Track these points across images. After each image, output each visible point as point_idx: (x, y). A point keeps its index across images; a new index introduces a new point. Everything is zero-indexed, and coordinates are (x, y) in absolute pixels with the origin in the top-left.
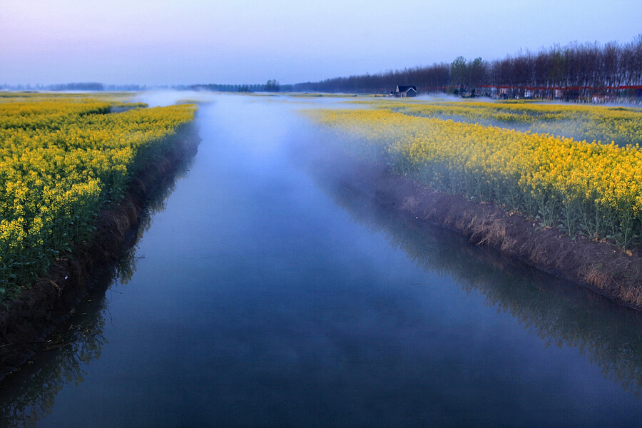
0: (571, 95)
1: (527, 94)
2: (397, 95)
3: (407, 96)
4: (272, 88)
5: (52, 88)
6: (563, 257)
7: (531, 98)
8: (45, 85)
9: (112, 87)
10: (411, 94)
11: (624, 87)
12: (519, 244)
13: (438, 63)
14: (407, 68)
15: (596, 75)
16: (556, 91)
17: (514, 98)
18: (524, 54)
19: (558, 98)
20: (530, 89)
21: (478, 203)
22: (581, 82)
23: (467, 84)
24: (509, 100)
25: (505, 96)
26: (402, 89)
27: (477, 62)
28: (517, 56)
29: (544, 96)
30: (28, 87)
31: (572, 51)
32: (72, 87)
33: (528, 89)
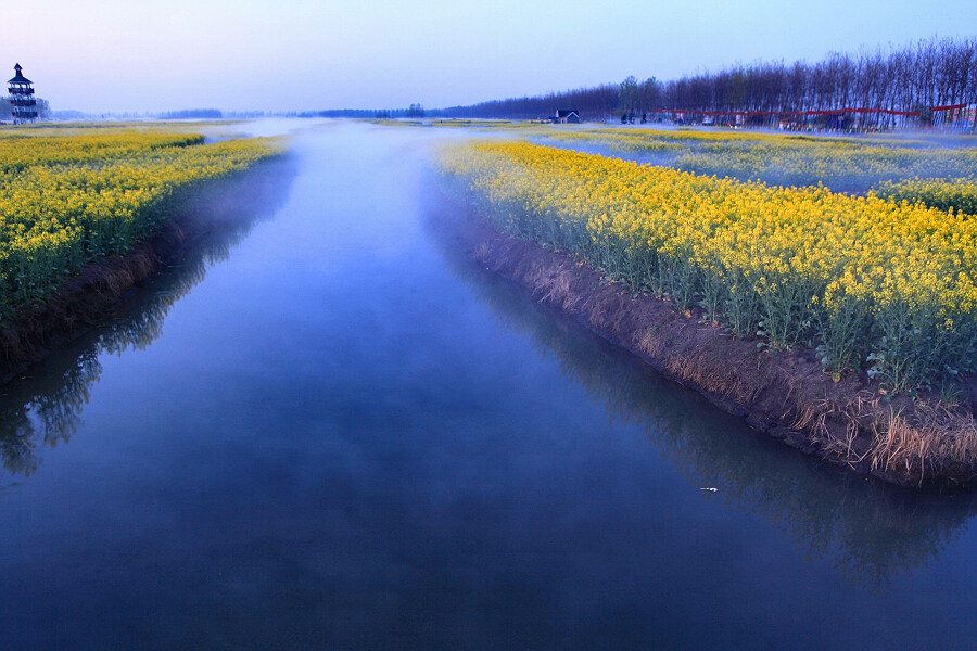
0: (756, 120)
1: (707, 120)
2: (556, 121)
3: (568, 122)
4: (416, 113)
5: (162, 116)
6: (620, 318)
7: (709, 124)
8: (155, 113)
9: (233, 115)
10: (573, 120)
11: (814, 113)
12: (582, 301)
13: (606, 84)
14: (571, 90)
15: (782, 98)
16: (737, 116)
17: (690, 124)
18: (702, 73)
19: (739, 125)
20: (709, 114)
21: (552, 251)
22: (766, 106)
23: (639, 108)
24: (684, 127)
25: (680, 122)
26: (562, 114)
27: (651, 82)
28: (695, 76)
29: (723, 123)
30: (136, 116)
31: (757, 70)
32: (185, 114)
33: (706, 114)
